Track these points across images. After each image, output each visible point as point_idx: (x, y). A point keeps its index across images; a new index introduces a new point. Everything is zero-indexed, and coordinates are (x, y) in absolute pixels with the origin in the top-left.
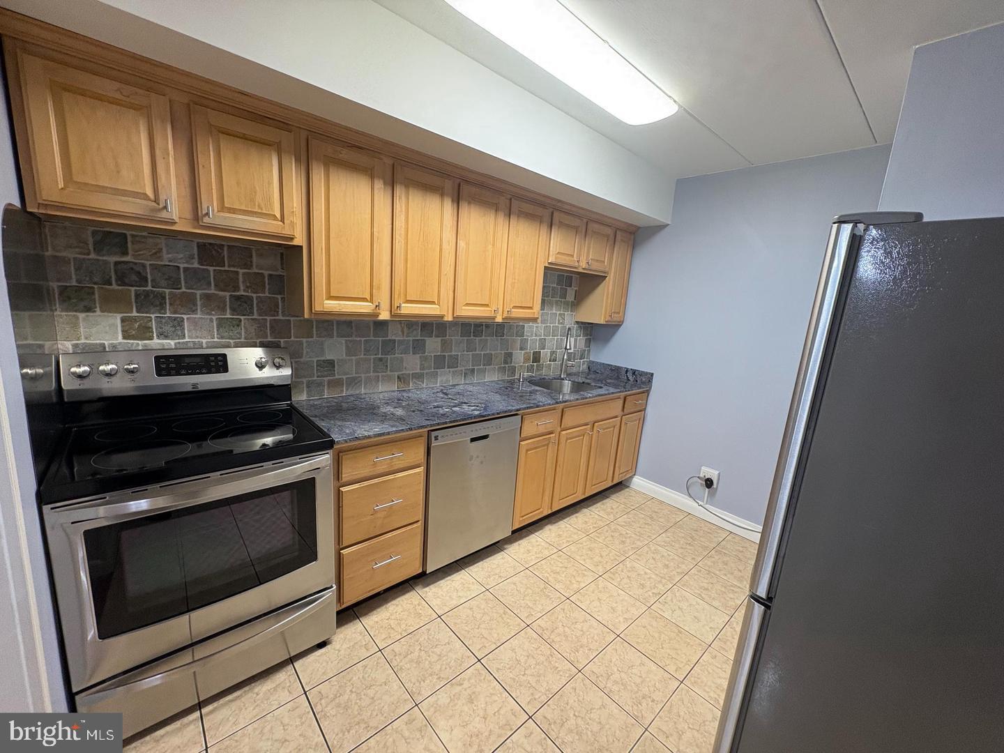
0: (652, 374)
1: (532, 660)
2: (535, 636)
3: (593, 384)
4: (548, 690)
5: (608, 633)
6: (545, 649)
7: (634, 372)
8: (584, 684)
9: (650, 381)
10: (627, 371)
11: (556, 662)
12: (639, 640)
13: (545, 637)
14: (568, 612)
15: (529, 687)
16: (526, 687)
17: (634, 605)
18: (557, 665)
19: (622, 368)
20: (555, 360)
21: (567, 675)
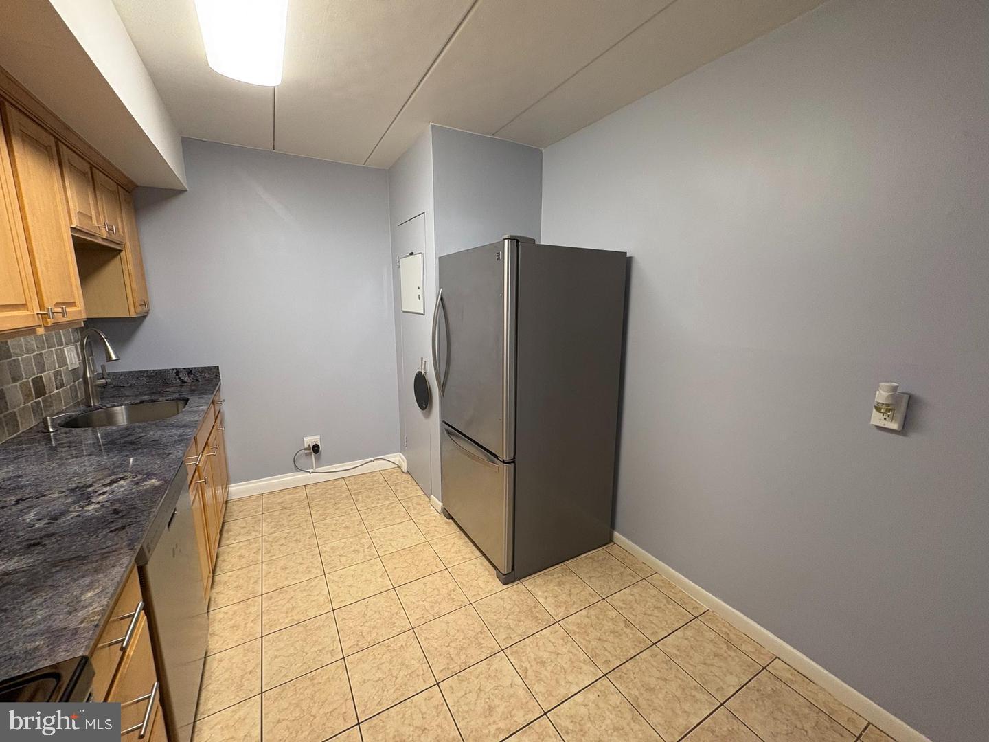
0: (217, 368)
1: (384, 665)
2: (360, 654)
3: (161, 399)
4: (419, 661)
5: (388, 594)
6: (378, 649)
7: (190, 371)
8: (425, 630)
9: (217, 376)
10: (177, 372)
11: (396, 645)
12: (405, 577)
13: (366, 645)
14: (350, 616)
15: (410, 676)
16: (408, 680)
17: (371, 566)
18: (400, 645)
19: (168, 370)
20: (62, 386)
21: (412, 640)
